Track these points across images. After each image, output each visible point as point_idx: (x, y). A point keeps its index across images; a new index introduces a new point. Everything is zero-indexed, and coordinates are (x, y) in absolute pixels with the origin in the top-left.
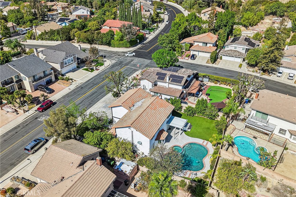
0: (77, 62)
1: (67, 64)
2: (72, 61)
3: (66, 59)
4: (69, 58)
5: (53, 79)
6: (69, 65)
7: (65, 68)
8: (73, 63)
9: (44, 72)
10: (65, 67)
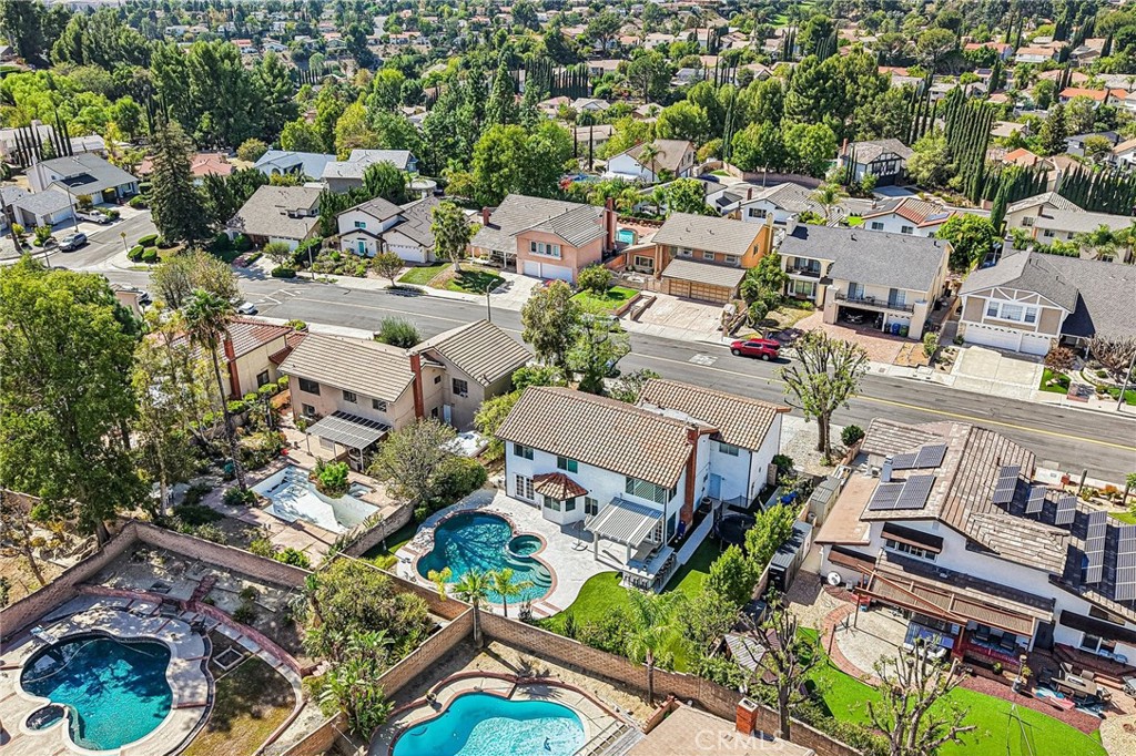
0: (1057, 336)
1: (998, 318)
2: (1030, 318)
3: (997, 295)
4: (1014, 301)
5: (915, 331)
6: (1010, 325)
7: (982, 324)
8: (1033, 329)
9: (893, 292)
10: (986, 321)
